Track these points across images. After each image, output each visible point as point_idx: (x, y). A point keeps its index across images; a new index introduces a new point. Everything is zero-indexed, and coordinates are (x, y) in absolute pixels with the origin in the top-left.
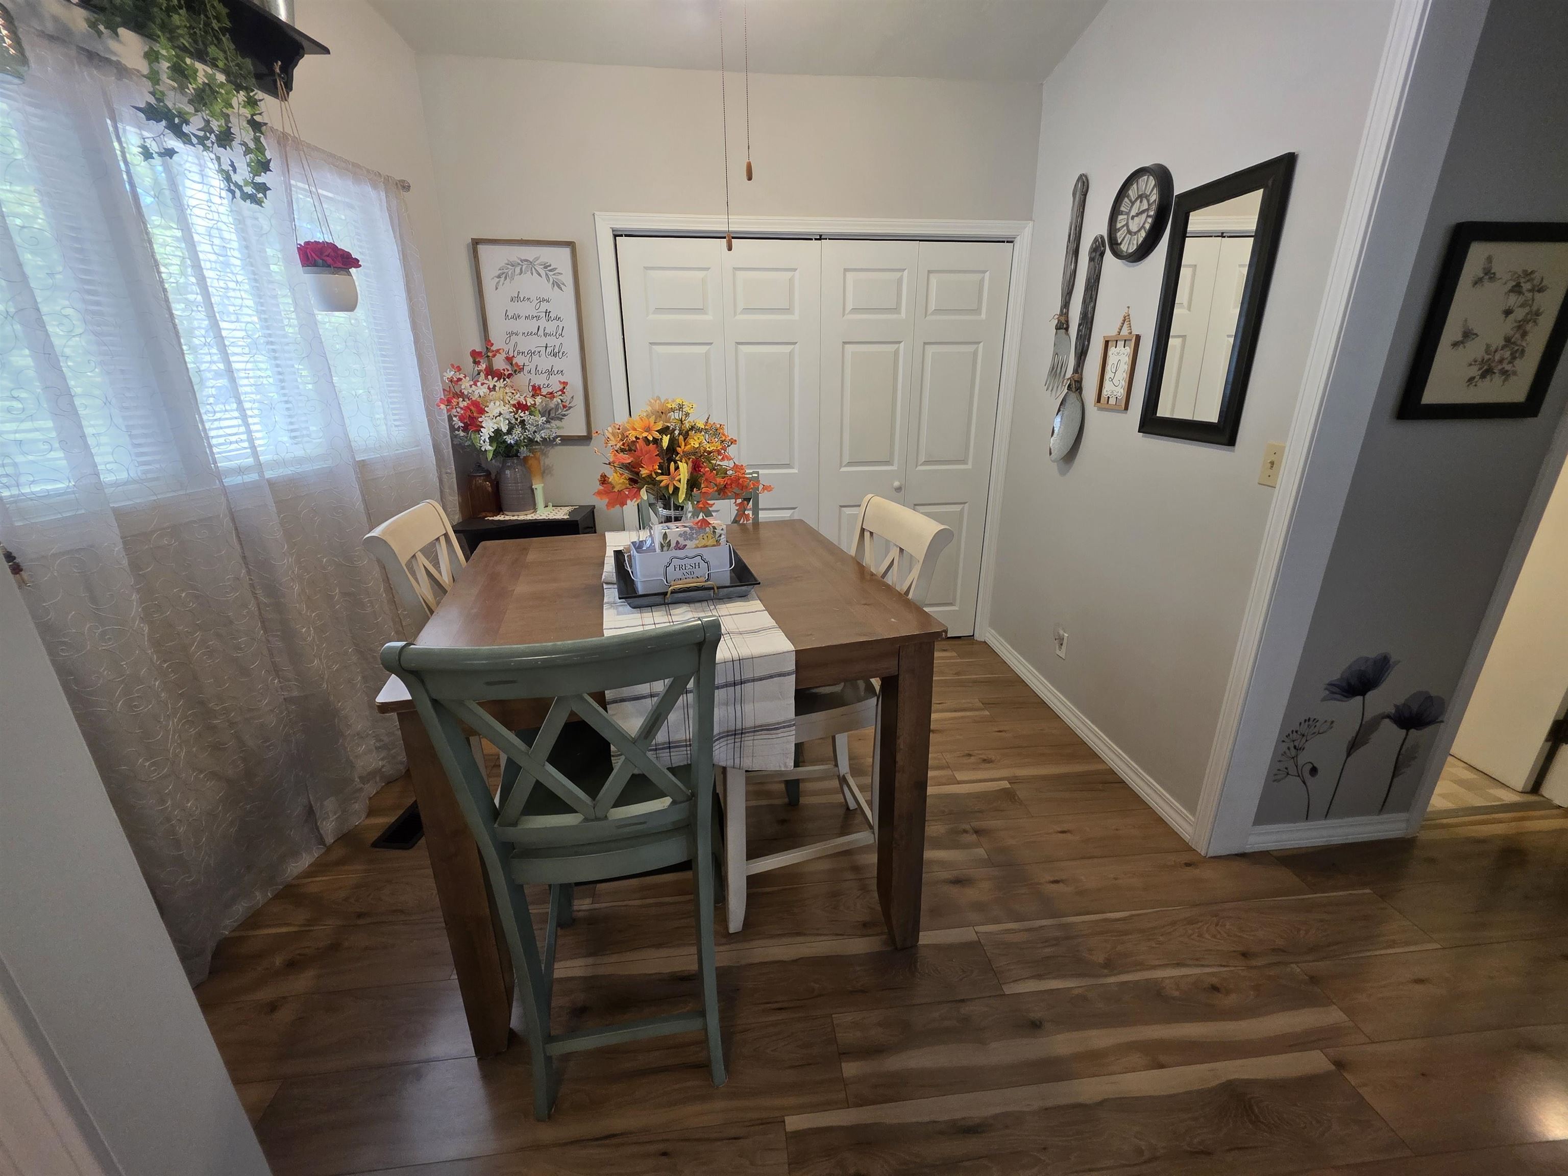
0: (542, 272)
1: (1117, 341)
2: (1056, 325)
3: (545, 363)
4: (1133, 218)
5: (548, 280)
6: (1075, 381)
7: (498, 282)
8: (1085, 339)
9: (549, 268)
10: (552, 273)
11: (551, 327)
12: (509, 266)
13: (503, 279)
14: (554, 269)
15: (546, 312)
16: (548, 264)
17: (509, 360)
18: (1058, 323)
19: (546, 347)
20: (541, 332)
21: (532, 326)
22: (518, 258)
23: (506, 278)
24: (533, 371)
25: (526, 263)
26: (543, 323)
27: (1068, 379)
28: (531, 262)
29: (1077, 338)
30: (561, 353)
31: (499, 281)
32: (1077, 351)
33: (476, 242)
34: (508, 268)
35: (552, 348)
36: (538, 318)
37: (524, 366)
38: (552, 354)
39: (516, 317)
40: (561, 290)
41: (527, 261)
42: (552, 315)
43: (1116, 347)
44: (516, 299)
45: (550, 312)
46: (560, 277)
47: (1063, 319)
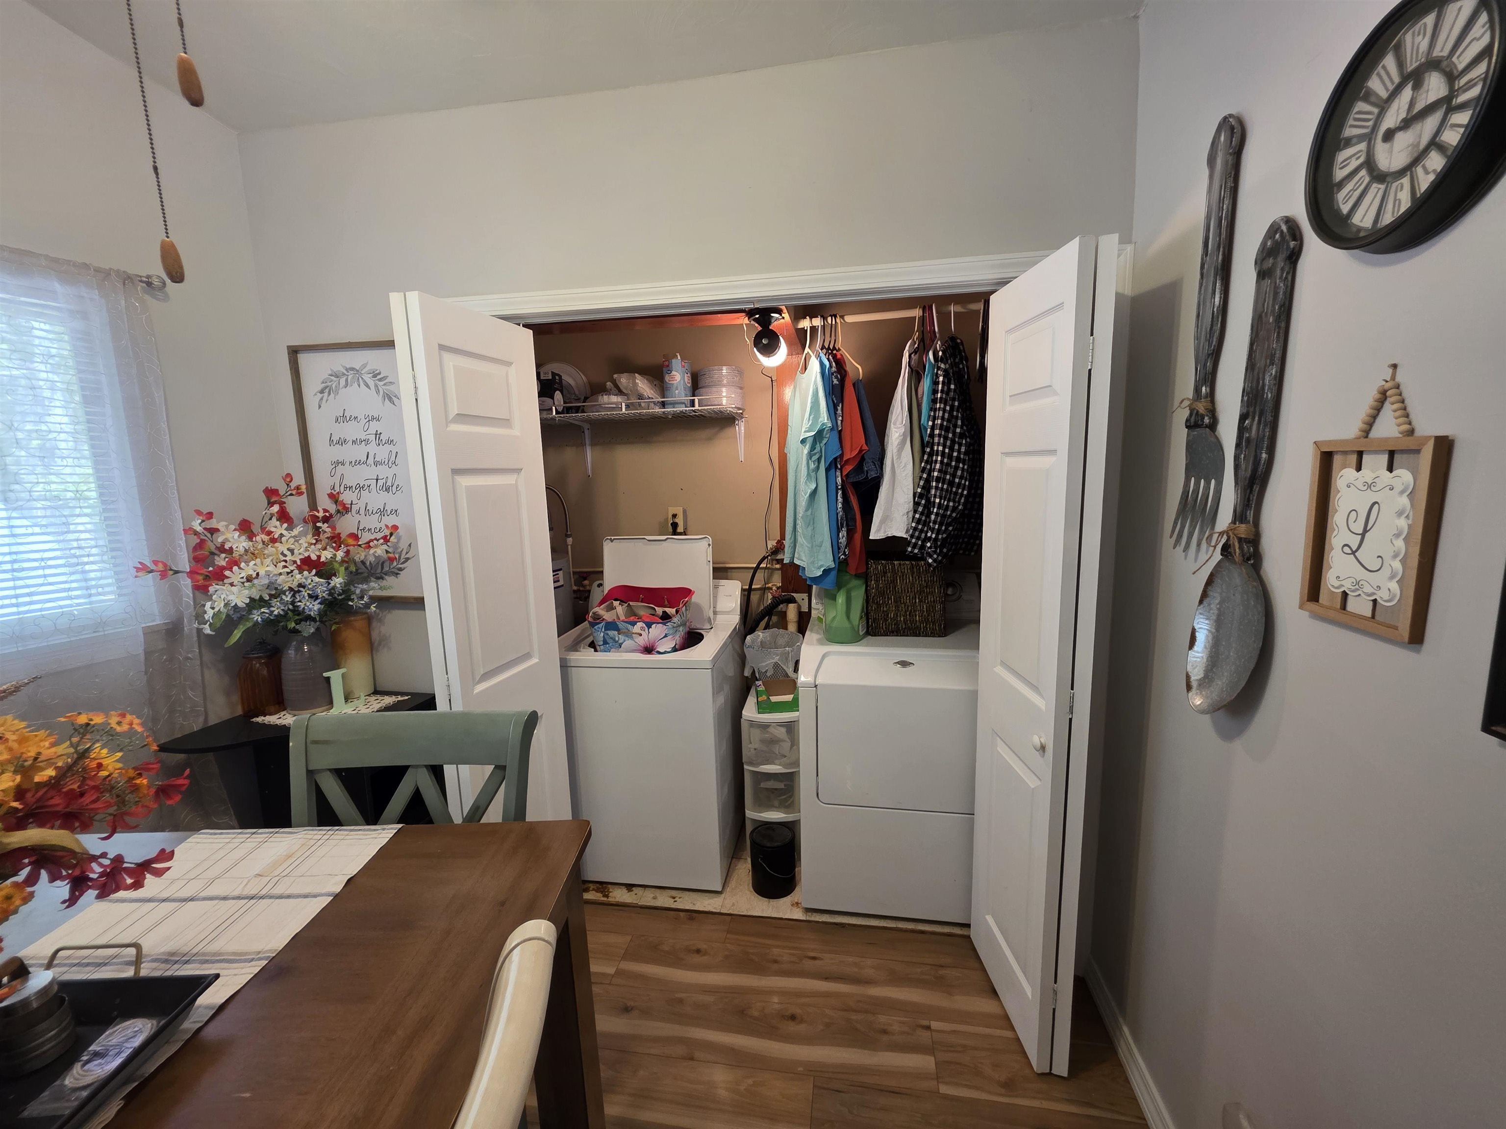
0: (371, 383)
1: (1360, 454)
2: (1187, 421)
3: (375, 499)
4: (1389, 136)
5: (378, 392)
6: (1240, 540)
7: (322, 399)
8: (1258, 448)
9: (379, 377)
10: (382, 383)
11: (382, 453)
12: (333, 378)
13: (326, 394)
14: (385, 378)
15: (376, 434)
16: (378, 372)
17: (334, 497)
18: (1191, 415)
19: (377, 480)
20: (371, 460)
21: (359, 452)
22: (343, 367)
23: (329, 394)
24: (362, 511)
25: (352, 372)
26: (372, 448)
27: (1221, 534)
28: (357, 371)
29: (1238, 445)
30: (394, 487)
31: (323, 397)
32: (1242, 473)
33: (294, 352)
34: (332, 381)
35: (384, 481)
36: (367, 442)
37: (351, 504)
38: (384, 489)
39: (342, 442)
40: (394, 404)
41: (352, 369)
42: (384, 437)
43: (1359, 468)
44: (342, 418)
45: (381, 433)
46: (391, 388)
47: (1201, 407)
